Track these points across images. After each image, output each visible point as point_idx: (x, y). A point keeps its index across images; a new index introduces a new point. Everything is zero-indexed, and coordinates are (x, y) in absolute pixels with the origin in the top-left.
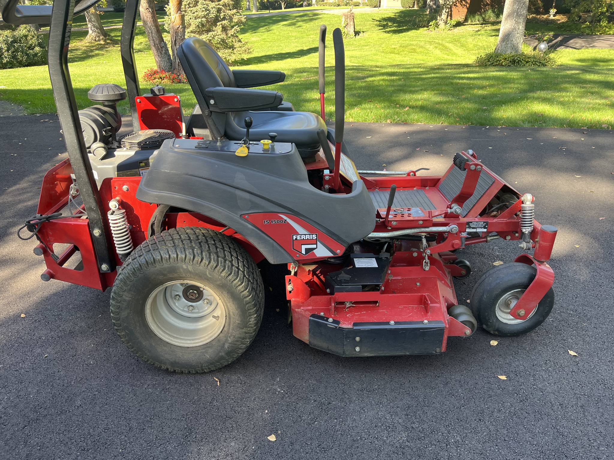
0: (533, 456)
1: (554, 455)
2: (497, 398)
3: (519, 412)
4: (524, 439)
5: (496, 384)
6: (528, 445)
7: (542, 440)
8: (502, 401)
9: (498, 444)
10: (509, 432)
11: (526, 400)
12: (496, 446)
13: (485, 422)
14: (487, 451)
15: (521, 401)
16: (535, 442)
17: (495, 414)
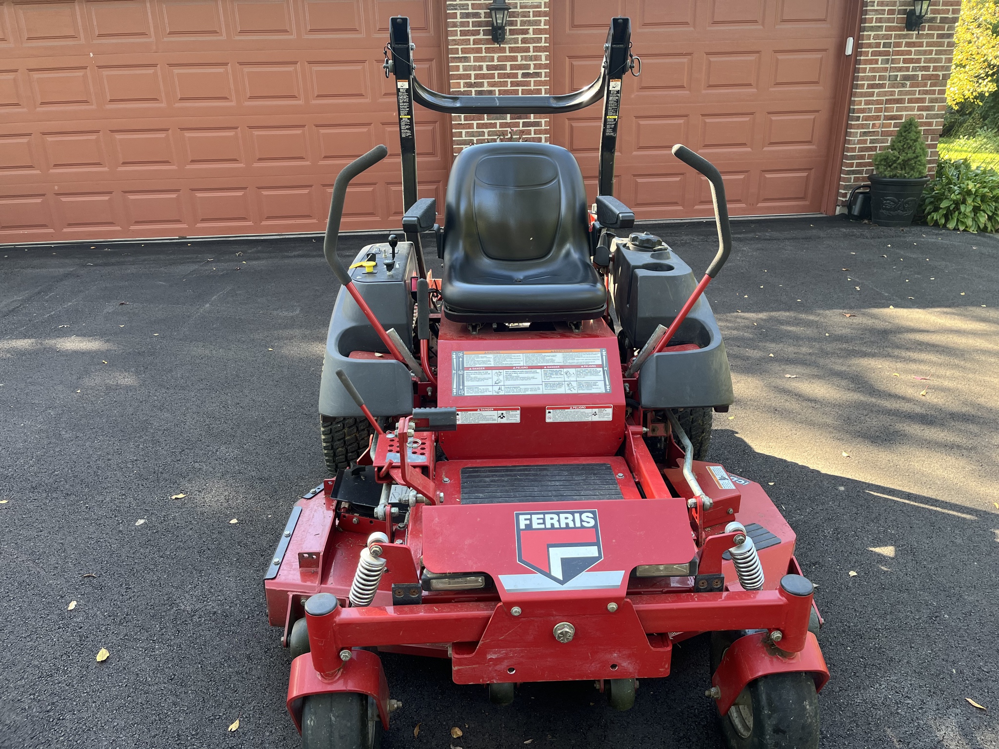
0: (90, 718)
1: (77, 742)
2: (198, 708)
3: (162, 726)
4: (118, 717)
5: (224, 714)
6: (107, 718)
7: (106, 737)
8: (191, 712)
9: (127, 688)
10: (137, 704)
11: (178, 742)
12: (126, 685)
13: (165, 683)
14: (125, 674)
15: (178, 735)
16: (107, 727)
17: (172, 698)
